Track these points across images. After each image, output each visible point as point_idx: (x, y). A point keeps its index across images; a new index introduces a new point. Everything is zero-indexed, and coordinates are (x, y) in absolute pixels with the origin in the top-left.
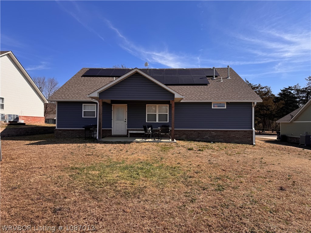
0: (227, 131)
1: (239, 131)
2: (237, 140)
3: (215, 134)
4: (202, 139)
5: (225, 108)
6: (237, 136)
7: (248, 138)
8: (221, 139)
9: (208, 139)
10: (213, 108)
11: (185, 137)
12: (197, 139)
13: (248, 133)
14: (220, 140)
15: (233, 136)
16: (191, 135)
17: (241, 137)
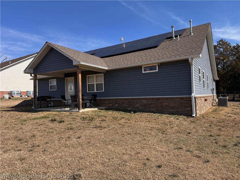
0: (159, 99)
1: (173, 98)
2: (172, 110)
3: (146, 102)
4: (133, 108)
5: (157, 70)
6: (171, 105)
7: (185, 107)
8: (153, 108)
9: (139, 108)
10: (143, 72)
11: (118, 106)
12: (128, 108)
13: (186, 101)
14: (151, 109)
15: (167, 105)
16: (123, 104)
17: (176, 106)
